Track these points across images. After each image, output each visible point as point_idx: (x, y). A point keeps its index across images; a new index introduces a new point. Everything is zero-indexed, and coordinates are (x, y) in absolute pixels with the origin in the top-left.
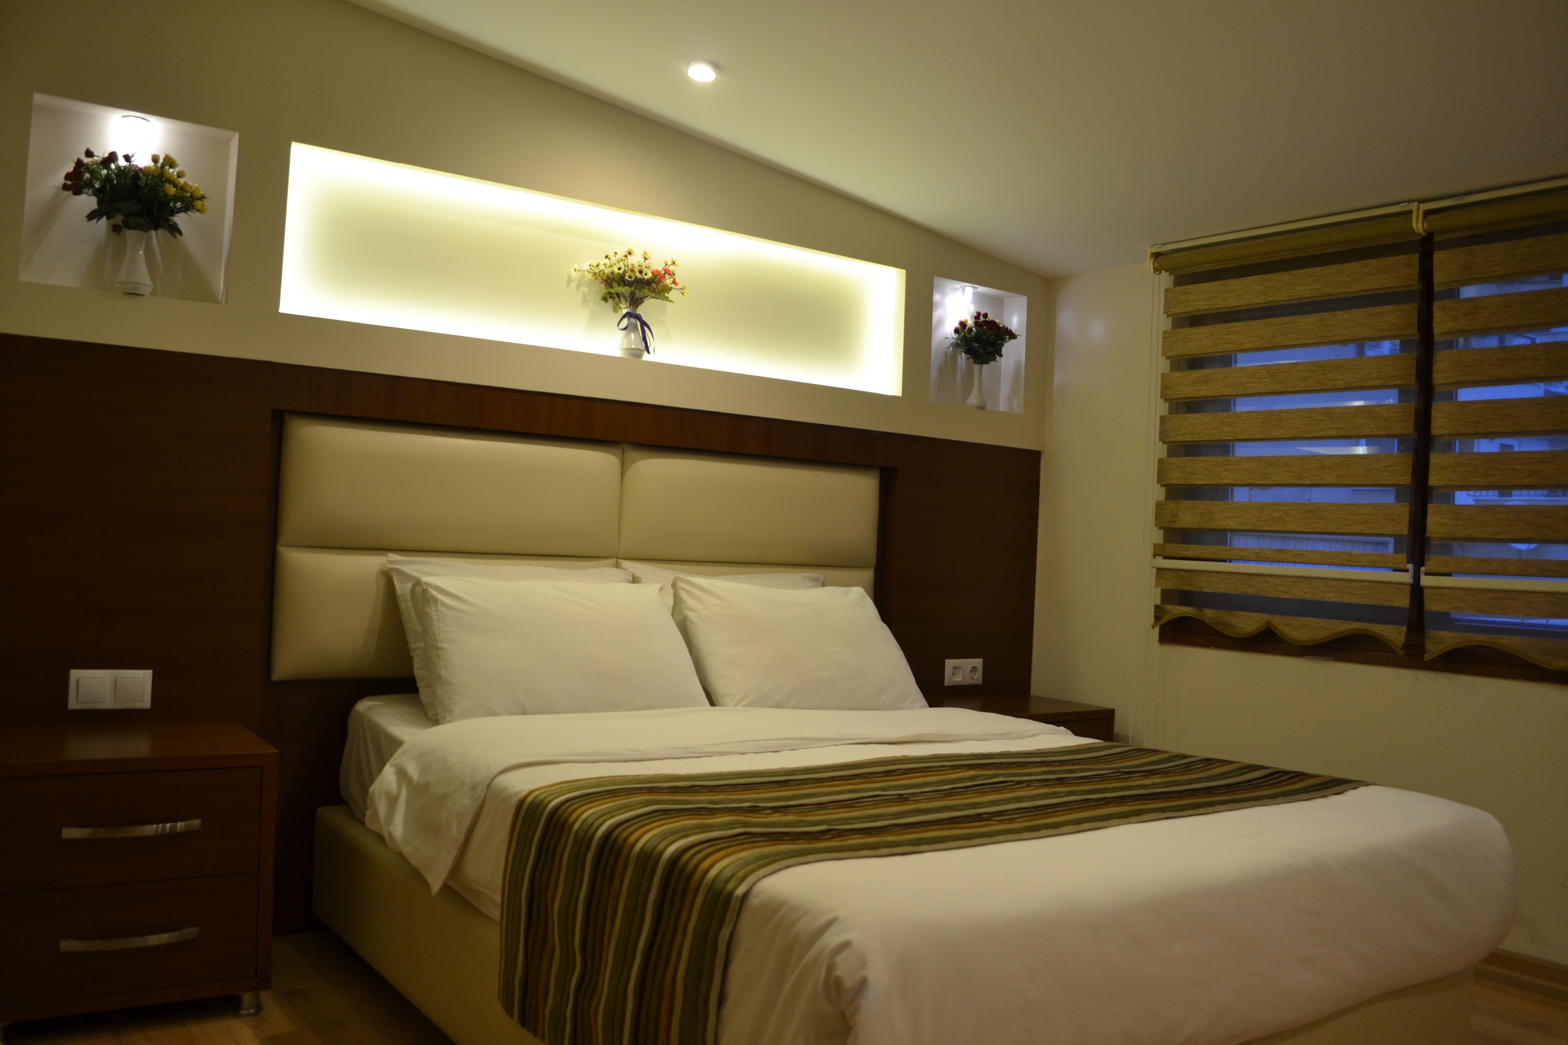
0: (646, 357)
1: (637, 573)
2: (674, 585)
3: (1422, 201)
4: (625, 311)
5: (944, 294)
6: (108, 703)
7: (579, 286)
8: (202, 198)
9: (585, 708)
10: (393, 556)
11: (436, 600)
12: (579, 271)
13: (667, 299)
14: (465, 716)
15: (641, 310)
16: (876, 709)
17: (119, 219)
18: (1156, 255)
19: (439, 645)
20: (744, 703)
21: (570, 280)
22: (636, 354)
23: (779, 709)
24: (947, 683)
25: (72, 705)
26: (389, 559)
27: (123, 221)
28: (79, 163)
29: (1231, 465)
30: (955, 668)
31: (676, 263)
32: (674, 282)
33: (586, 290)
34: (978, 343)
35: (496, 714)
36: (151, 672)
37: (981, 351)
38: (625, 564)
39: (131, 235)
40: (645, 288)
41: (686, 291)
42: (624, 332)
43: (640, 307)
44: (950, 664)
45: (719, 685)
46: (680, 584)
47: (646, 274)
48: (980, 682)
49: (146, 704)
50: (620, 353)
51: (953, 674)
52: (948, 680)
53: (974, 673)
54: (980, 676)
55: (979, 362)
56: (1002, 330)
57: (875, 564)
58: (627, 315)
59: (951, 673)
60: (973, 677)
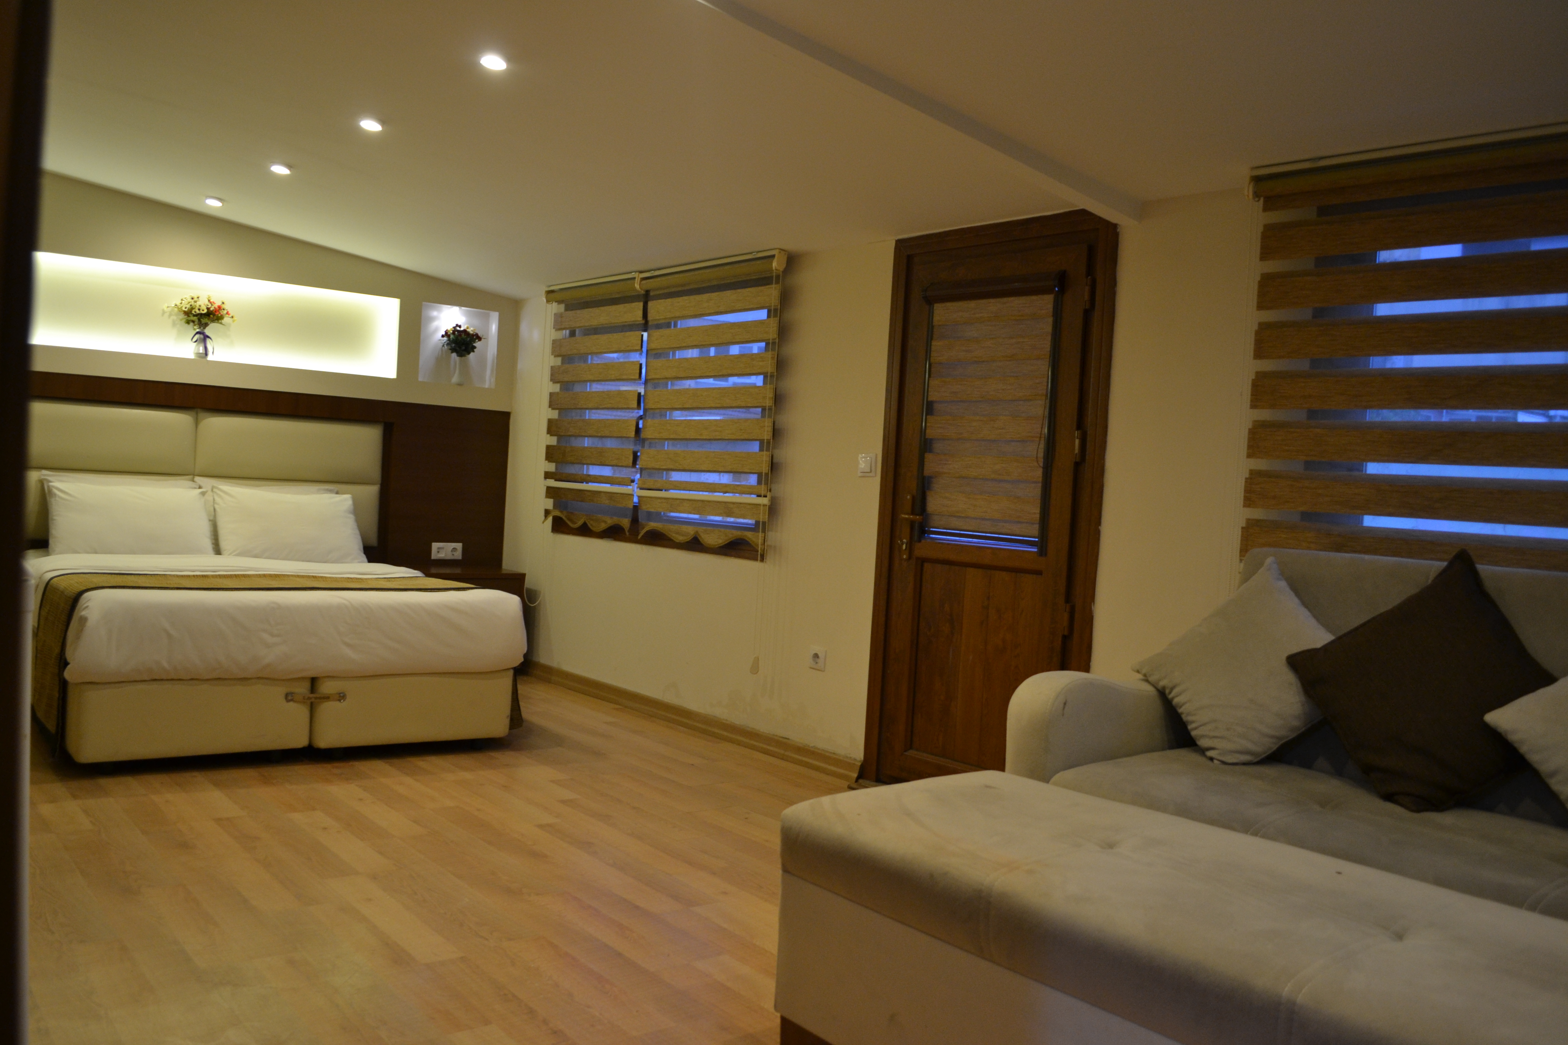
0: (210, 357)
1: (202, 484)
2: (212, 490)
3: (641, 272)
4: (198, 330)
5: (440, 311)
7: (170, 315)
10: (44, 472)
11: (55, 495)
12: (168, 307)
13: (221, 323)
14: (61, 553)
15: (207, 331)
16: (328, 560)
18: (549, 292)
19: (55, 518)
21: (163, 314)
22: (200, 356)
23: (256, 559)
24: (433, 557)
26: (43, 473)
29: (574, 424)
30: (439, 548)
31: (225, 303)
32: (227, 313)
33: (175, 318)
34: (455, 343)
35: (79, 553)
37: (458, 348)
38: (197, 479)
40: (206, 318)
41: (234, 318)
42: (196, 343)
43: (207, 328)
44: (435, 546)
45: (223, 544)
46: (215, 490)
47: (203, 310)
48: (460, 558)
50: (192, 356)
51: (438, 552)
52: (435, 555)
53: (454, 553)
54: (458, 555)
55: (460, 355)
56: (473, 335)
57: (380, 482)
58: (197, 333)
59: (436, 551)
60: (454, 555)
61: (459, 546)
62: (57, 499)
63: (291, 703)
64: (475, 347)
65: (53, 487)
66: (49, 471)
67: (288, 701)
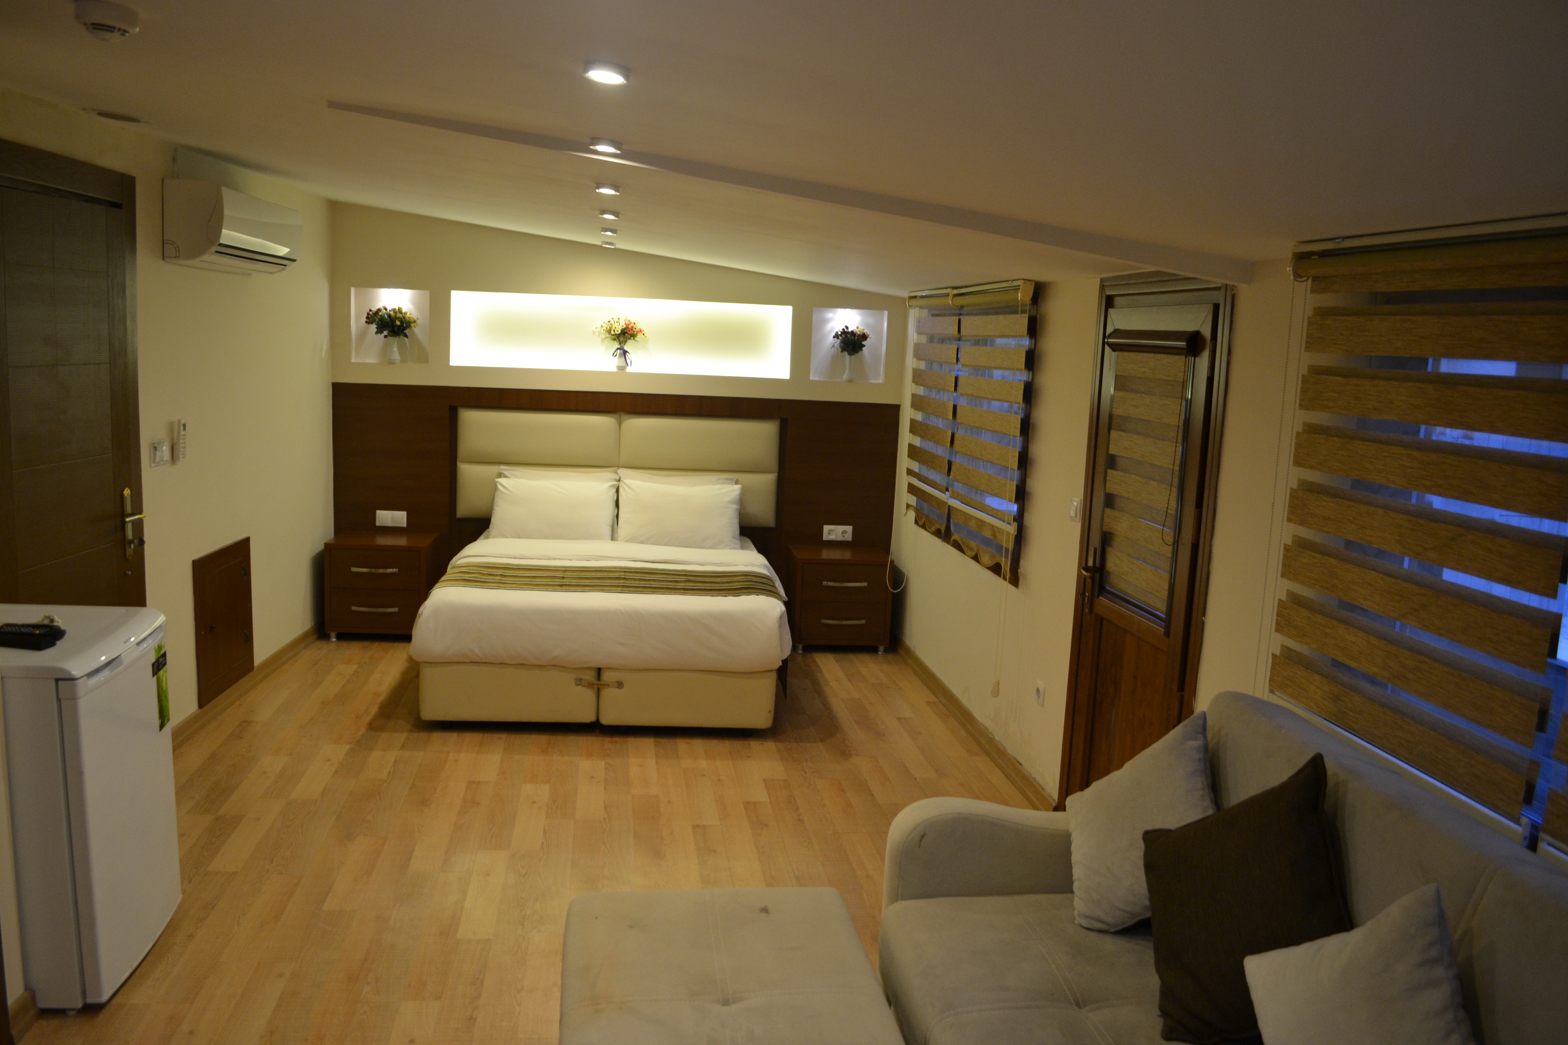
0: (629, 369)
3: (955, 288)
4: (619, 346)
6: (390, 524)
7: (599, 335)
8: (415, 322)
9: (546, 537)
10: (503, 467)
11: (498, 489)
12: (595, 328)
13: (635, 340)
14: (494, 537)
15: (626, 347)
16: (702, 548)
17: (385, 333)
20: (625, 540)
21: (594, 332)
22: (622, 369)
24: (824, 539)
25: (378, 524)
27: (388, 333)
28: (368, 314)
30: (829, 531)
32: (641, 331)
33: (603, 336)
34: (844, 344)
35: (507, 537)
36: (406, 512)
37: (849, 348)
39: (391, 339)
40: (621, 336)
41: (646, 334)
42: (617, 358)
43: (625, 344)
44: (826, 528)
46: (623, 478)
48: (850, 539)
49: (404, 524)
50: (615, 370)
51: (829, 534)
52: (826, 537)
53: (843, 535)
54: (849, 537)
55: (850, 354)
56: (859, 335)
57: (777, 471)
58: (618, 349)
59: (827, 533)
60: (844, 536)
61: (849, 529)
62: (499, 492)
63: (579, 687)
64: (864, 346)
65: (498, 482)
66: (505, 466)
67: (577, 685)
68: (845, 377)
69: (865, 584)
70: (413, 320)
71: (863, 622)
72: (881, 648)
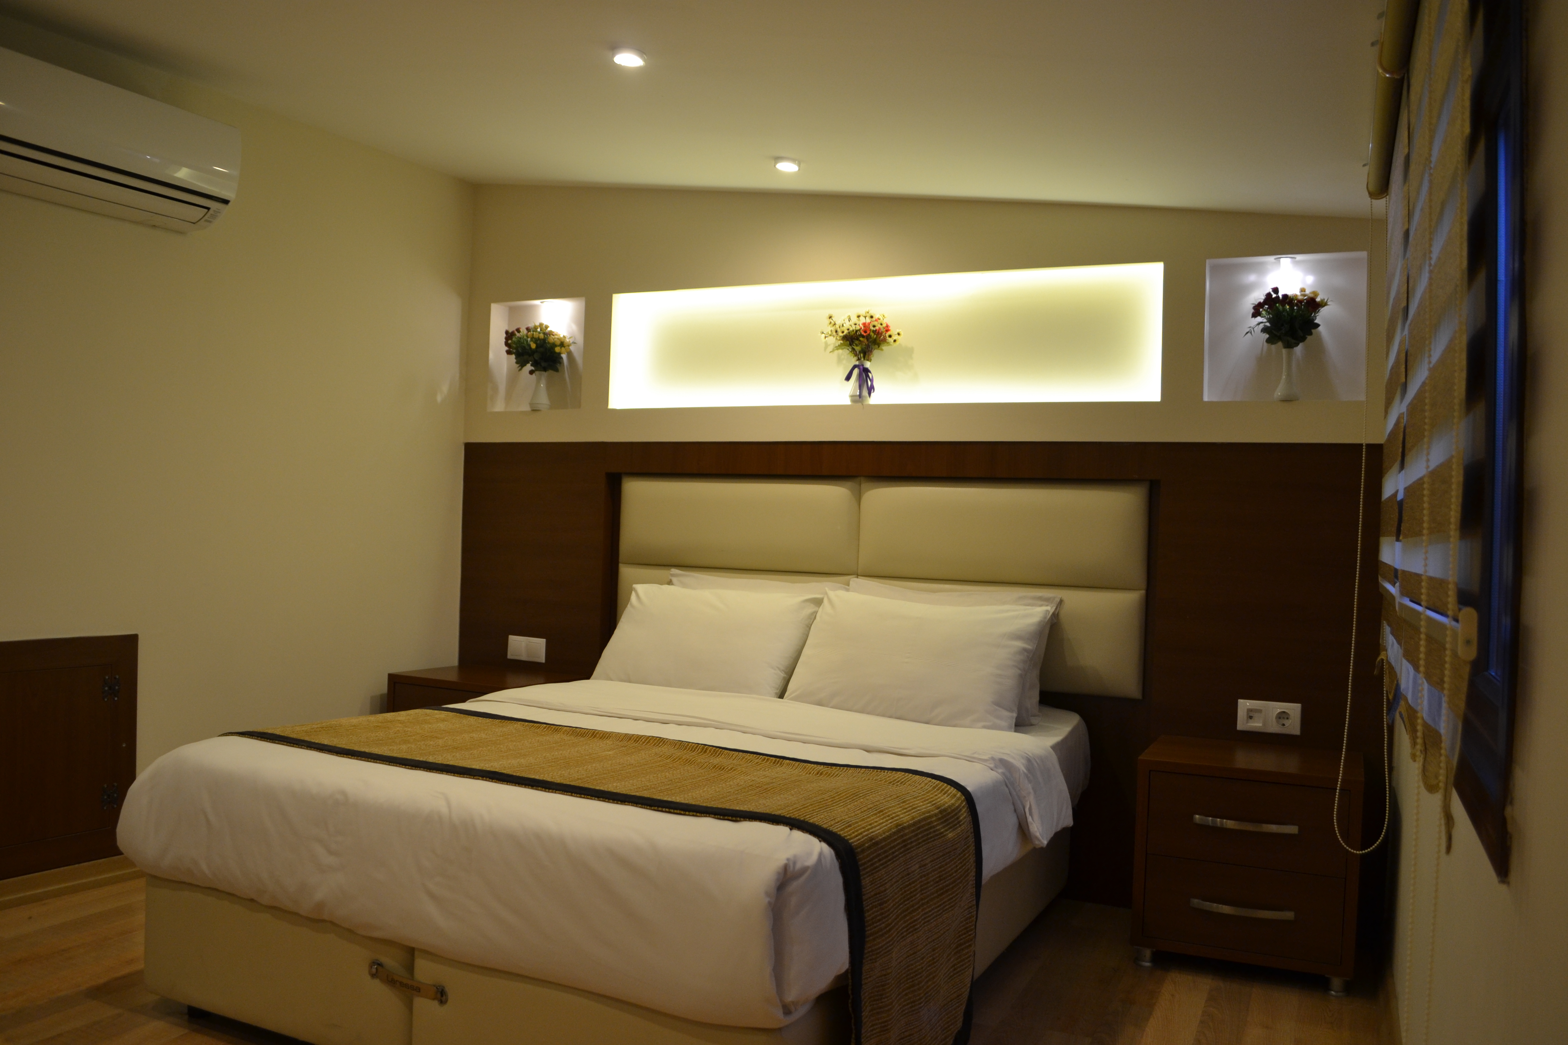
6: (524, 657)
15: (868, 362)
22: (860, 400)
24: (1240, 726)
25: (509, 656)
27: (533, 366)
28: (506, 338)
30: (1250, 710)
36: (545, 640)
39: (539, 375)
43: (868, 358)
44: (1244, 705)
48: (1296, 731)
49: (542, 659)
50: (848, 402)
51: (1251, 717)
52: (1242, 724)
53: (1282, 720)
54: (1293, 726)
55: (1289, 342)
56: (1308, 302)
57: (1144, 588)
58: (855, 367)
59: (1245, 717)
60: (1284, 725)
61: (1294, 709)
63: (377, 982)
64: (1317, 326)
66: (680, 570)
67: (373, 975)
68: (1279, 393)
69: (1293, 829)
70: (558, 343)
71: (1289, 915)
72: (1336, 983)
